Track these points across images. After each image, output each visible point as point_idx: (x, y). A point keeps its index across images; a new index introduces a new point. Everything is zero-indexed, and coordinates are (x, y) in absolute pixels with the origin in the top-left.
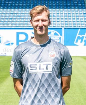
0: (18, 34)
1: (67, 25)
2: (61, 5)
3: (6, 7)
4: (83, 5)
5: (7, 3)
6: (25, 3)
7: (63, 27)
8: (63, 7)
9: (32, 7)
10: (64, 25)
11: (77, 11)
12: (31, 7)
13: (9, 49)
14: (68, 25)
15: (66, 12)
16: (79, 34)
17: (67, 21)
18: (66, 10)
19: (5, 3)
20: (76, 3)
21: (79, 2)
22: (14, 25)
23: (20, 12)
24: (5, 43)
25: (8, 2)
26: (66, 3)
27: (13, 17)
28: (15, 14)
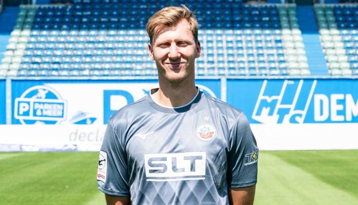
0: (107, 95)
1: (232, 72)
2: (218, 19)
3: (75, 26)
4: (275, 19)
5: (79, 16)
6: (125, 16)
7: (223, 75)
8: (223, 23)
9: (142, 26)
10: (226, 72)
11: (260, 35)
12: (140, 24)
13: (84, 133)
14: (236, 72)
15: (230, 39)
16: (264, 95)
17: (233, 62)
18: (230, 32)
19: (74, 16)
20: (256, 15)
21: (265, 12)
22: (96, 73)
23: (111, 39)
24: (74, 118)
25: (82, 12)
26: (232, 15)
27: (95, 52)
28: (99, 42)
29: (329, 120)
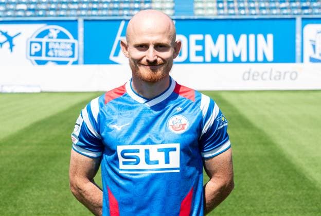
29: (187, 61)
